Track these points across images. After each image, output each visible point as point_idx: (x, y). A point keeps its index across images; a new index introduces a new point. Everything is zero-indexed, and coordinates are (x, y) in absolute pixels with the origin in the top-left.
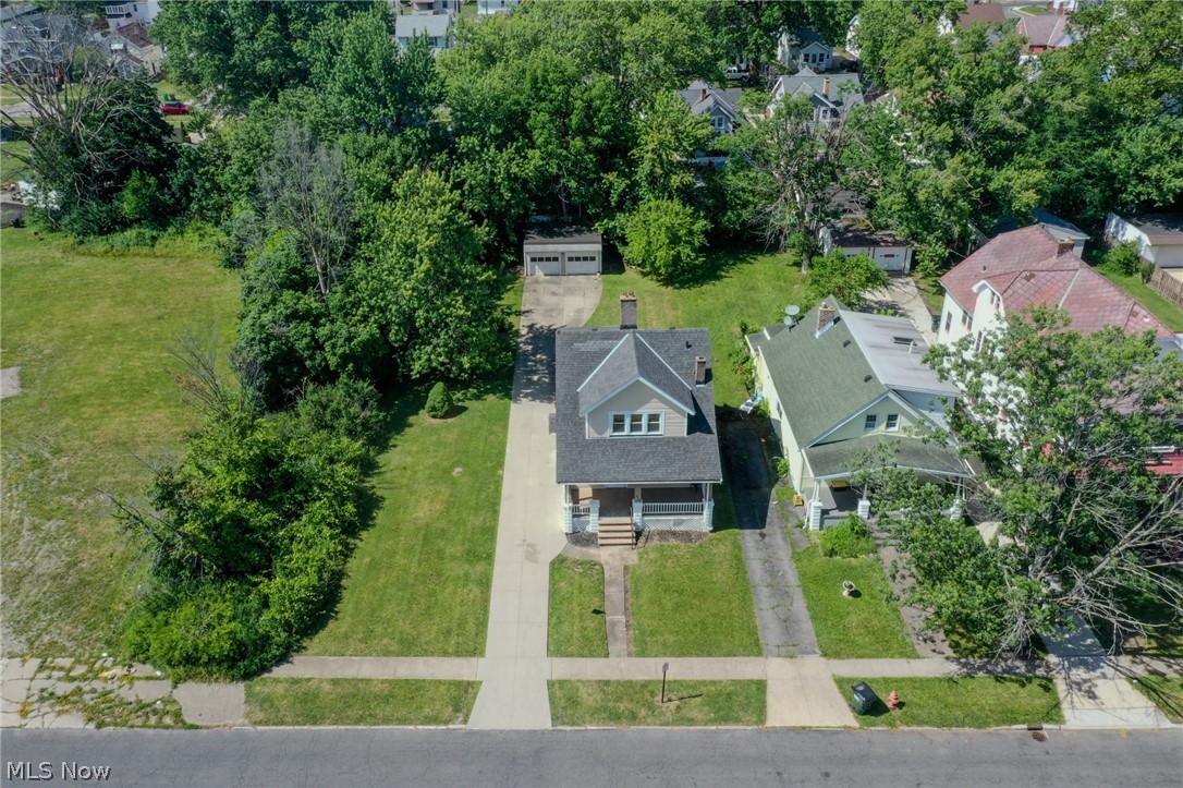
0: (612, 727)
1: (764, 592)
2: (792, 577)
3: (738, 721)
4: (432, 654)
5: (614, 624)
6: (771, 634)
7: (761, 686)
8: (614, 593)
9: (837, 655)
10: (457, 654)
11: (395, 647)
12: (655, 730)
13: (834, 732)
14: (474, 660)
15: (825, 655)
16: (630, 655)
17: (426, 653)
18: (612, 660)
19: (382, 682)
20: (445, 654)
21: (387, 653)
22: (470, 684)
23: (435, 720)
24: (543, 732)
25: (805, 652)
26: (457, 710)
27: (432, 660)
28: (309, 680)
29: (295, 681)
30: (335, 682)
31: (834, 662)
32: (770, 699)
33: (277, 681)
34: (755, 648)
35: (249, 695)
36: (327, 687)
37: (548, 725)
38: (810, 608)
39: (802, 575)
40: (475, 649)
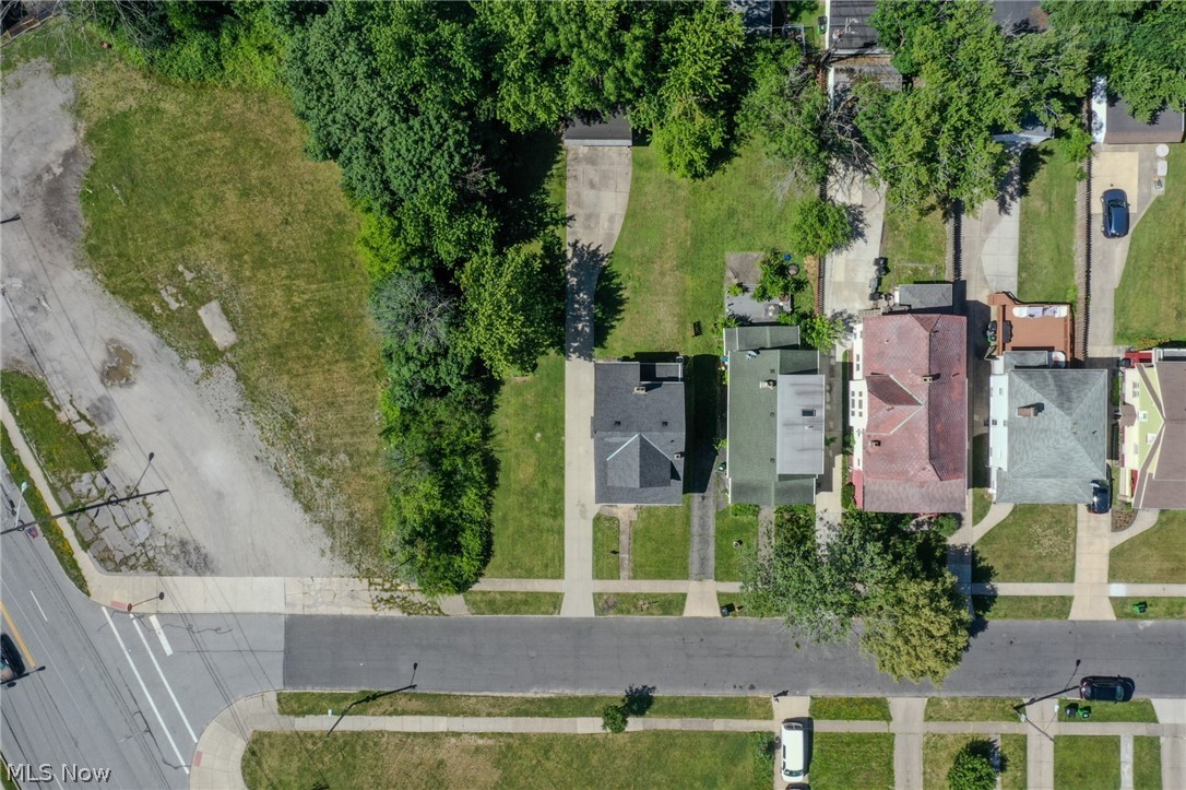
0: (619, 616)
1: (696, 539)
2: (712, 531)
3: (671, 614)
4: (541, 578)
5: (623, 559)
6: (694, 568)
7: (684, 596)
8: (624, 539)
9: (722, 580)
10: (553, 578)
11: (523, 573)
12: (637, 617)
13: (710, 619)
14: (560, 581)
15: (716, 580)
16: (629, 578)
17: (538, 577)
18: (621, 581)
19: (522, 593)
20: (546, 577)
21: (520, 577)
22: (560, 594)
23: (547, 613)
24: (592, 618)
25: (708, 578)
26: (555, 608)
27: (542, 581)
28: (489, 592)
29: (484, 593)
30: (501, 593)
31: (719, 583)
32: (687, 603)
33: (476, 593)
34: (685, 575)
35: (466, 600)
36: (498, 596)
37: (593, 615)
38: (716, 551)
39: (717, 529)
40: (559, 575)
